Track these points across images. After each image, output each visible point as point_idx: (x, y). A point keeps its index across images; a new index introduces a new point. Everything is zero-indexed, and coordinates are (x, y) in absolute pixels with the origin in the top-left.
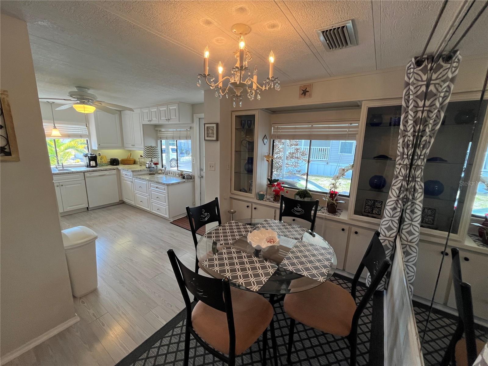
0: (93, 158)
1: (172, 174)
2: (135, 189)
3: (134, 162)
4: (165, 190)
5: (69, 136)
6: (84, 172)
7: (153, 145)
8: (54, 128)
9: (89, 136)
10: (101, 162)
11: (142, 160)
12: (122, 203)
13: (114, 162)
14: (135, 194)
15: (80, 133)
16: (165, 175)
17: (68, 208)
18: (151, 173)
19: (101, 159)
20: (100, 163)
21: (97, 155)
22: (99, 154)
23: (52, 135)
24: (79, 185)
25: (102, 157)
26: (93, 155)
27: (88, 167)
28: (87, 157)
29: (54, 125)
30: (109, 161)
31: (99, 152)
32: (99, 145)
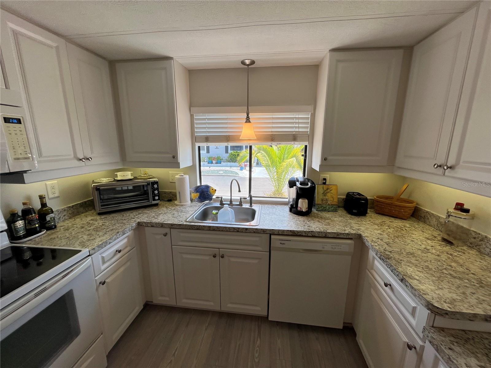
0: (306, 192)
5: (273, 138)
6: (271, 233)
8: (246, 122)
9: (310, 137)
10: (322, 200)
15: (294, 130)
17: (230, 305)
19: (325, 194)
20: (320, 202)
21: (318, 182)
22: (325, 179)
24: (256, 261)
25: (327, 189)
26: (309, 184)
27: (291, 211)
28: (295, 187)
29: (248, 115)
30: (343, 199)
31: (323, 176)
32: (325, 159)
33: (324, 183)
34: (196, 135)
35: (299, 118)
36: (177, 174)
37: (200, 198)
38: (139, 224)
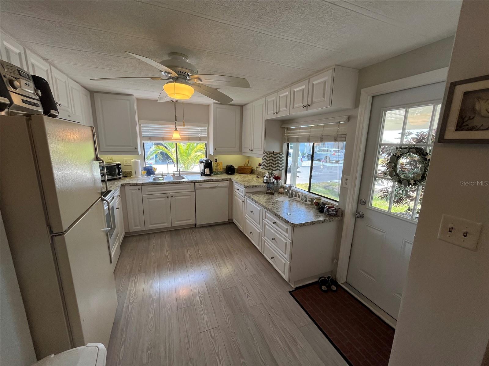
0: (208, 165)
1: (299, 198)
2: (246, 213)
3: (251, 172)
4: (287, 232)
5: (189, 139)
6: (195, 182)
7: (277, 149)
8: (175, 130)
9: (207, 139)
10: (216, 169)
11: (260, 170)
12: (231, 222)
13: (230, 170)
14: (245, 218)
15: (199, 135)
16: (289, 197)
17: (177, 223)
18: (269, 191)
19: (217, 166)
20: (215, 170)
21: (213, 161)
22: (216, 160)
23: (172, 139)
24: (189, 197)
25: (218, 164)
26: (209, 161)
27: (202, 175)
28: (203, 163)
29: (176, 127)
30: (225, 169)
31: (215, 158)
32: (215, 149)
33: (216, 162)
34: (142, 136)
35: (201, 130)
36: (132, 160)
37: (147, 173)
38: (122, 185)
